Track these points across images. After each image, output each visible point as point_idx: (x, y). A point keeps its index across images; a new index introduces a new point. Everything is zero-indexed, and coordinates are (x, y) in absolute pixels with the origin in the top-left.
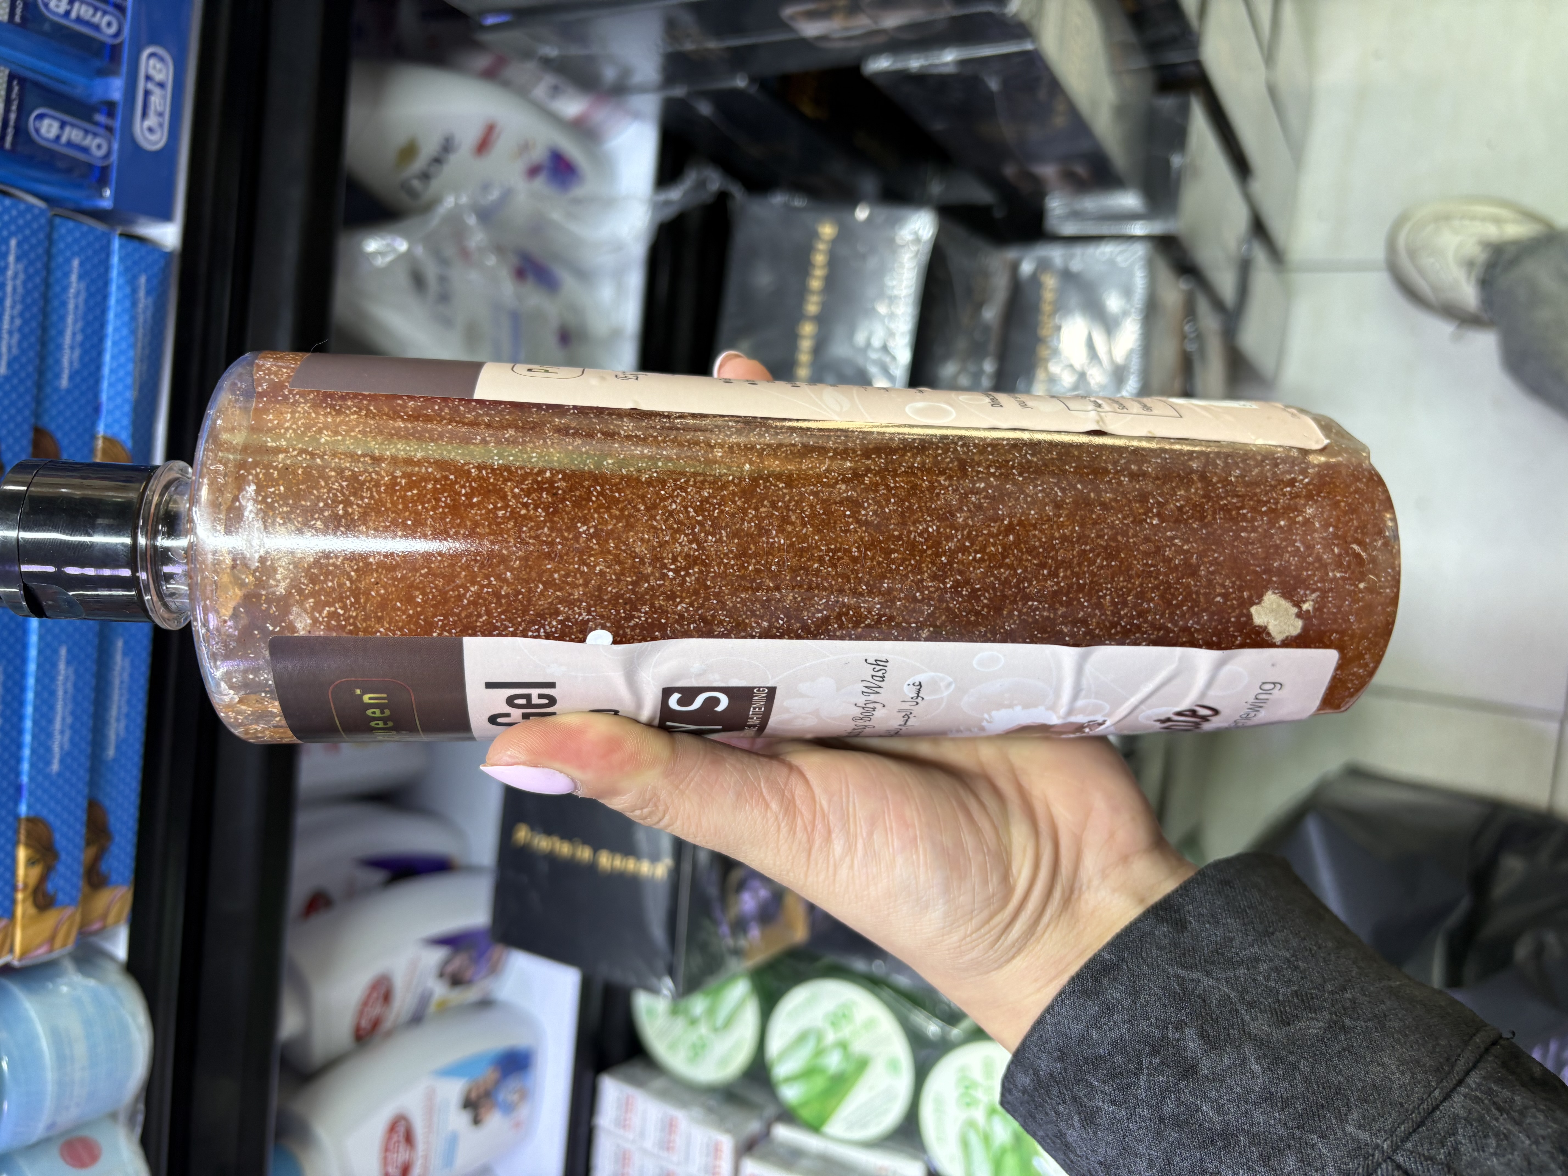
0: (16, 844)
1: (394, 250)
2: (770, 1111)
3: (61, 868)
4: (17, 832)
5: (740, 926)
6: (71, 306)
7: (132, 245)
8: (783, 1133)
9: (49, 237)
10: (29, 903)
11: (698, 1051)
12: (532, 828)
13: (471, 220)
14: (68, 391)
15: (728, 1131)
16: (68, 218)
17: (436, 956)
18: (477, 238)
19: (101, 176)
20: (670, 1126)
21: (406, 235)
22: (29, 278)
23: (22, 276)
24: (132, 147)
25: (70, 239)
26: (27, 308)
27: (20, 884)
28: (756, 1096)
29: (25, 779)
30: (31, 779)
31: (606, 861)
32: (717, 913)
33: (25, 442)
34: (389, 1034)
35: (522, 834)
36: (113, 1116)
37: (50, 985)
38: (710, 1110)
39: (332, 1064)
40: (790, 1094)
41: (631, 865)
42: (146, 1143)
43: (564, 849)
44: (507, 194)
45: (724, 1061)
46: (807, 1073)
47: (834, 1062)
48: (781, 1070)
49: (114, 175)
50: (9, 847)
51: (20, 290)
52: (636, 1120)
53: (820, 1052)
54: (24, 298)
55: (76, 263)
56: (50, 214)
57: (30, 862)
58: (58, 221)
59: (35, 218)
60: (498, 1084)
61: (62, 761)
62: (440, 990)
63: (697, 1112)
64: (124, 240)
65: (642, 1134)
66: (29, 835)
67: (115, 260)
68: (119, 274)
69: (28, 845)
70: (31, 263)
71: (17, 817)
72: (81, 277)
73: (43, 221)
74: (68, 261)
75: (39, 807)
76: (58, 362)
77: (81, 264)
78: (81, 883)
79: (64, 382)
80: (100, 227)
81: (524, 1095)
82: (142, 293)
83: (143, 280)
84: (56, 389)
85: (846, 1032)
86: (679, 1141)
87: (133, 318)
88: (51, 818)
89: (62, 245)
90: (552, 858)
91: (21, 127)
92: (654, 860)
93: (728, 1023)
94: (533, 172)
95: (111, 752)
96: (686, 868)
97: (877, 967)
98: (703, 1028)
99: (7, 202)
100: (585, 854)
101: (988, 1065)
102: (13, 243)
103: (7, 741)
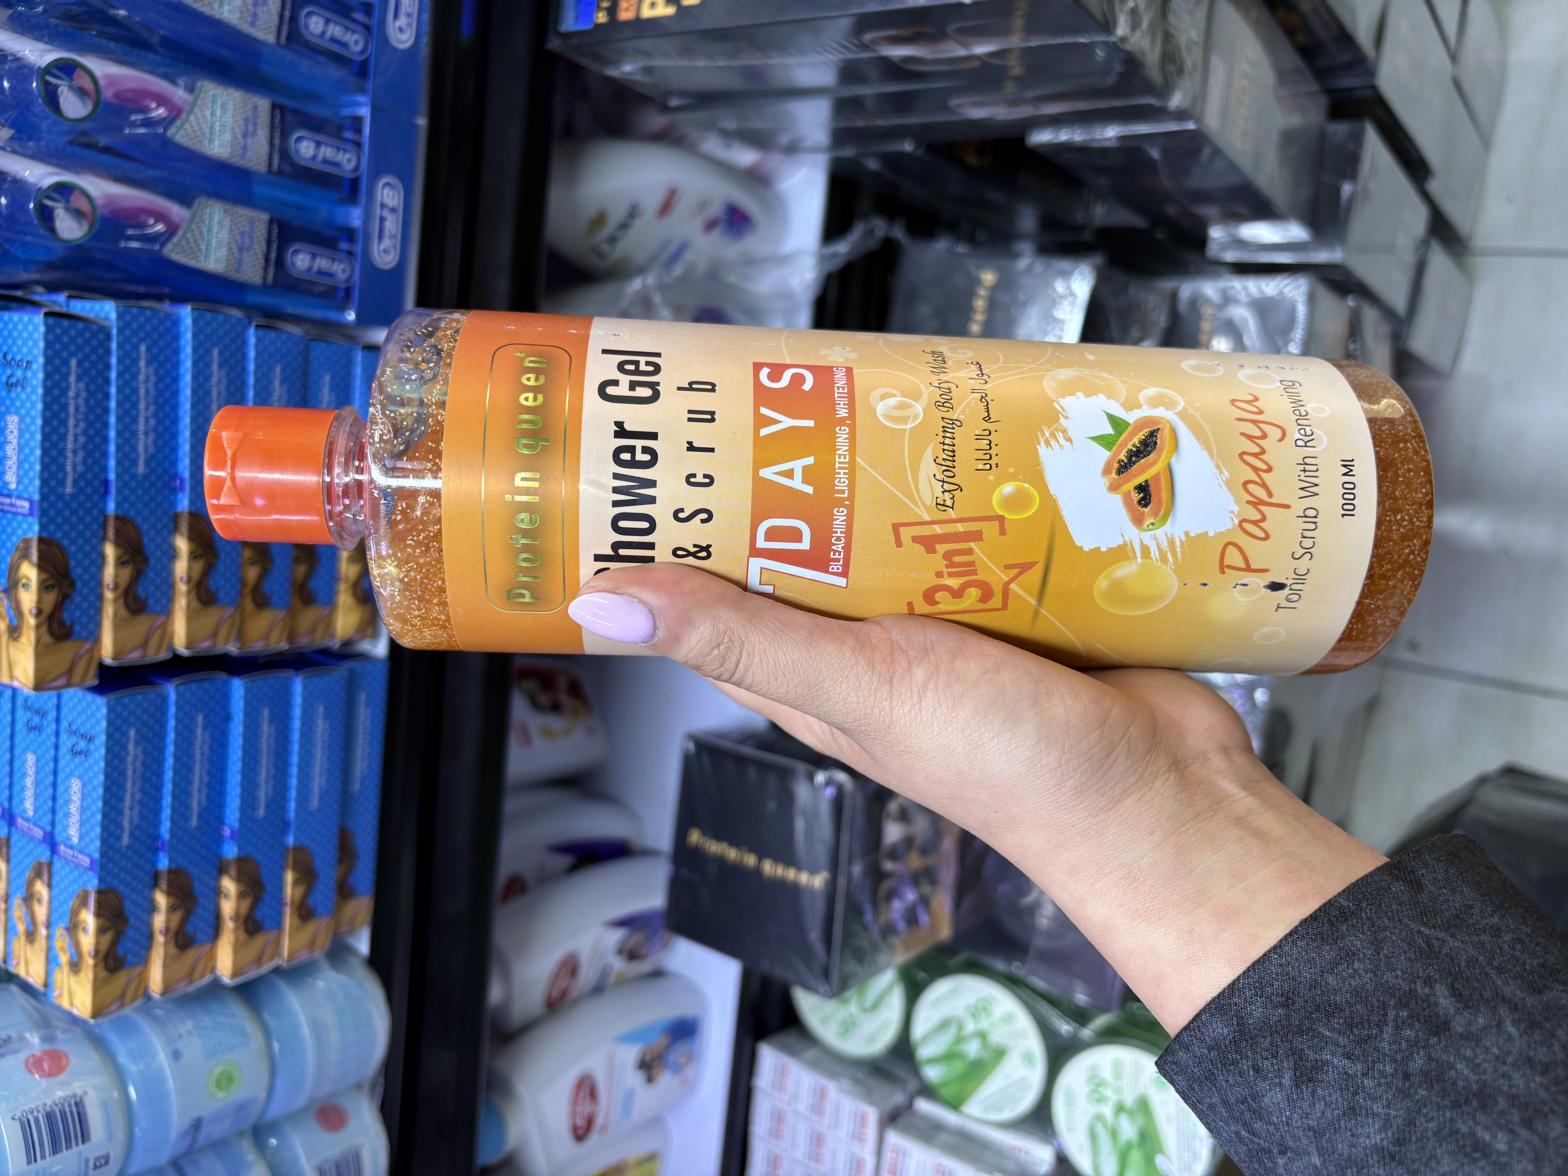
2: (912, 1085)
7: (371, 355)
8: (923, 1106)
9: (306, 359)
11: (848, 1027)
12: (704, 833)
13: (657, 298)
15: (873, 1103)
16: (321, 339)
17: (616, 936)
19: (346, 296)
20: (821, 1094)
24: (370, 268)
25: (322, 358)
27: (288, 900)
28: (900, 1071)
29: (292, 815)
30: (297, 815)
31: (769, 868)
34: (576, 1002)
35: (695, 837)
36: (359, 1086)
37: (311, 981)
38: (857, 1082)
39: (528, 1027)
40: (932, 1074)
41: (791, 874)
42: (385, 1110)
43: (732, 854)
45: (871, 1039)
46: (948, 1057)
47: (973, 1049)
48: (924, 1052)
49: (356, 295)
52: (790, 1085)
53: (960, 1039)
55: (327, 378)
56: (307, 338)
57: (296, 883)
58: (313, 344)
59: (296, 344)
60: (669, 1047)
61: (320, 799)
62: (618, 964)
63: (846, 1084)
64: (365, 353)
65: (796, 1098)
67: (358, 371)
68: (362, 382)
69: (294, 869)
70: (292, 384)
71: (285, 848)
72: (330, 388)
73: (301, 346)
74: (320, 377)
77: (331, 379)
80: (346, 344)
81: (692, 1057)
85: (984, 1024)
86: (829, 1107)
89: (316, 365)
90: (721, 861)
91: (280, 263)
92: (813, 871)
93: (876, 1005)
94: (710, 226)
95: (356, 787)
96: (842, 882)
97: (1016, 968)
98: (853, 1007)
99: (273, 335)
100: (750, 860)
101: (1117, 1067)
102: (278, 369)
103: (279, 786)
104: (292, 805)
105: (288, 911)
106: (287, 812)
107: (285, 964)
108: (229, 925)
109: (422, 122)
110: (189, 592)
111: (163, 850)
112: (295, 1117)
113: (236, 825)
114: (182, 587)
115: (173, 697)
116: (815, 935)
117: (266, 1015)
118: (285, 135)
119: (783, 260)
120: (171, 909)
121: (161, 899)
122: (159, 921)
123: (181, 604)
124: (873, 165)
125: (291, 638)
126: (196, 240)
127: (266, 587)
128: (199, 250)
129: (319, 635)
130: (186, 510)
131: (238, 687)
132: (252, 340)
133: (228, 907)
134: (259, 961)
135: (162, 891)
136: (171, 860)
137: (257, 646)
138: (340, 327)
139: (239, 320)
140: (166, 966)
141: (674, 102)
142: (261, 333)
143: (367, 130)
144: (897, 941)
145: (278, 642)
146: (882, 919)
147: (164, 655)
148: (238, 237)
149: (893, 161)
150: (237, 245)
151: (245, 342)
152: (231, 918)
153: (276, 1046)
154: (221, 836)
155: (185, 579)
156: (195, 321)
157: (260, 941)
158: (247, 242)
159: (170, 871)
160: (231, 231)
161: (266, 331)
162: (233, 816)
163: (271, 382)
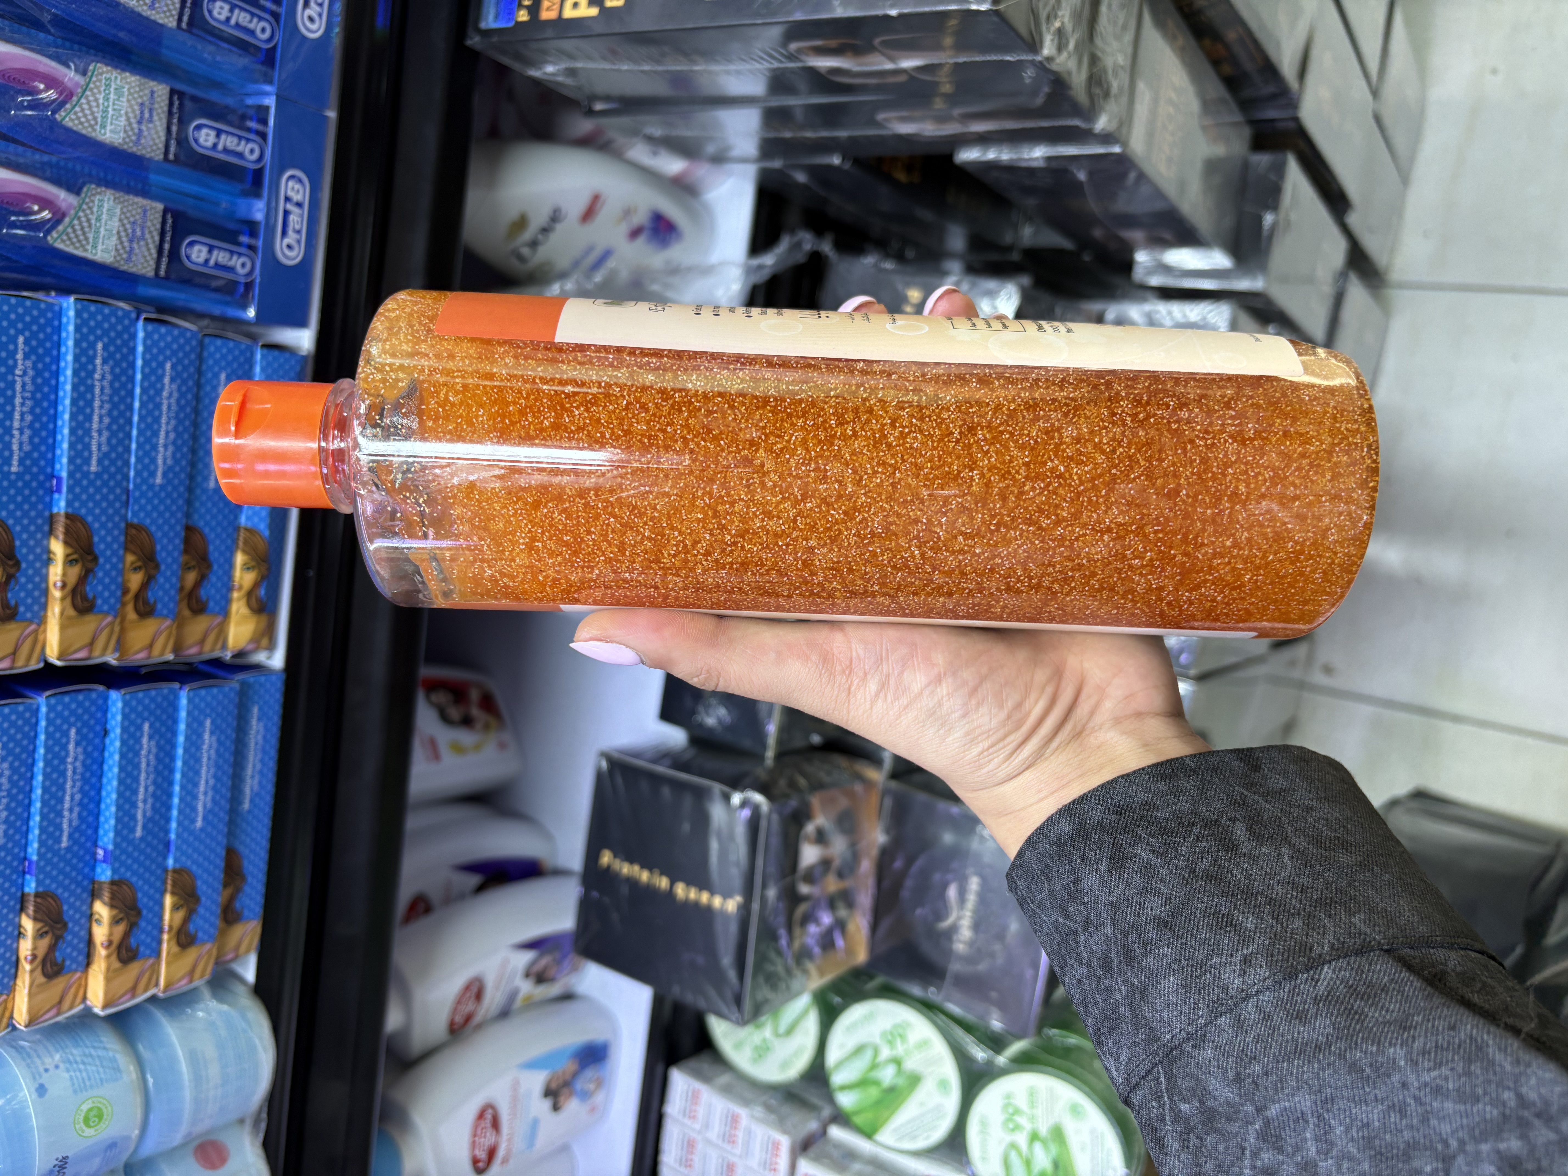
2: (827, 1112)
3: (201, 910)
7: (272, 354)
8: (836, 1132)
9: (200, 356)
11: (761, 1053)
12: (616, 854)
14: (216, 491)
15: (785, 1132)
16: (216, 337)
19: (246, 292)
20: (733, 1121)
22: (182, 395)
23: (176, 395)
24: (272, 263)
25: (217, 356)
26: (180, 422)
28: (815, 1098)
29: (173, 836)
30: (178, 836)
31: (681, 891)
34: (480, 1028)
35: (606, 858)
36: (241, 1121)
37: (189, 1012)
38: (769, 1108)
39: (428, 1054)
40: (846, 1100)
41: (704, 897)
42: (268, 1146)
43: (644, 876)
45: (786, 1065)
46: (862, 1083)
47: (887, 1075)
48: (837, 1079)
49: (257, 291)
51: (174, 407)
52: (701, 1111)
53: (875, 1065)
54: (177, 413)
55: (222, 377)
56: (200, 335)
57: (175, 908)
58: (207, 340)
59: (188, 340)
61: (205, 818)
63: (759, 1111)
64: (265, 350)
65: (707, 1126)
66: (175, 884)
67: (256, 370)
70: (184, 382)
71: (166, 870)
73: (194, 342)
74: (215, 376)
75: (184, 859)
76: (207, 466)
77: (228, 377)
78: (219, 922)
79: (212, 483)
80: (245, 341)
84: (205, 491)
85: (900, 1050)
86: (740, 1135)
89: (211, 362)
90: (632, 883)
91: (174, 255)
92: (726, 895)
93: (790, 1031)
94: (635, 233)
95: (246, 806)
96: (756, 906)
97: (932, 994)
98: (767, 1032)
99: (163, 330)
100: (663, 883)
101: (1032, 1093)
102: (168, 366)
103: (158, 805)
104: (174, 825)
106: (167, 832)
109: (332, 114)
110: (63, 599)
111: (29, 873)
112: (171, 1154)
113: (110, 846)
114: (57, 594)
115: (44, 709)
116: (727, 961)
117: (140, 1047)
118: (183, 122)
119: (707, 271)
120: (39, 935)
121: (28, 924)
122: (26, 947)
123: (55, 611)
124: (801, 177)
125: (176, 650)
126: (82, 228)
128: (87, 239)
129: (207, 647)
130: (62, 512)
131: (117, 700)
132: (141, 335)
133: (100, 933)
134: (133, 991)
135: (28, 916)
136: (39, 883)
137: (138, 657)
138: (240, 323)
139: (127, 314)
140: (31, 995)
141: (599, 106)
142: (150, 327)
143: (271, 122)
144: (810, 966)
145: (162, 653)
146: (797, 944)
147: (35, 665)
148: (128, 226)
149: (820, 174)
150: (127, 235)
151: (133, 336)
153: (150, 1081)
154: (94, 856)
155: (59, 584)
156: (78, 314)
157: (135, 968)
158: (139, 233)
159: (37, 895)
160: (120, 220)
161: (156, 325)
162: (107, 837)
163: (160, 378)
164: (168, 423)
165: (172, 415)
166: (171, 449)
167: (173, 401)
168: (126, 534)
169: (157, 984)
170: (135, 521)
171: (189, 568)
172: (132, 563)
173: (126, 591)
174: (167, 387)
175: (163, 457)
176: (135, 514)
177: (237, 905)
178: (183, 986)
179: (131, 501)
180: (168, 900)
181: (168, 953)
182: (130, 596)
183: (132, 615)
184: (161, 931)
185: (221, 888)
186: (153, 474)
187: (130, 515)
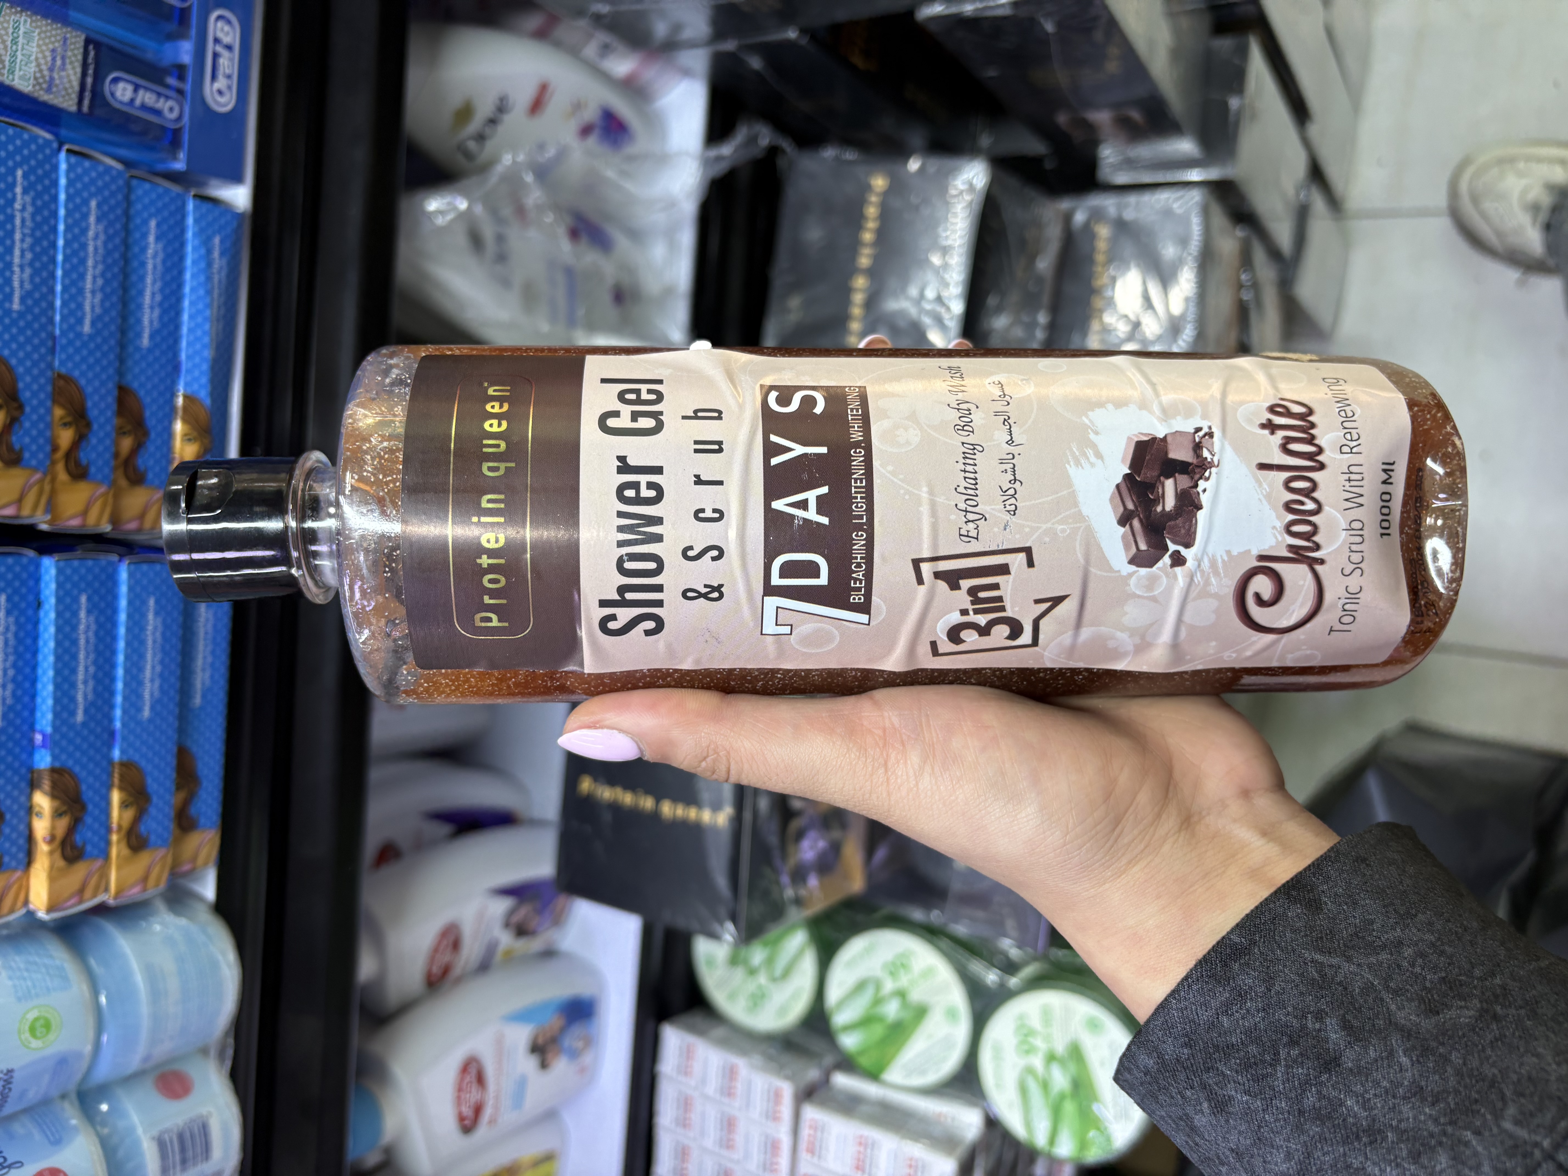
0: (109, 788)
1: (455, 208)
2: (830, 1059)
3: (153, 811)
4: (111, 775)
5: (799, 876)
6: (150, 266)
7: (205, 207)
8: (841, 1080)
9: (127, 198)
10: (123, 845)
11: (757, 1000)
12: (596, 779)
13: (529, 178)
14: (150, 350)
15: (788, 1078)
16: (144, 180)
18: (534, 196)
19: (174, 138)
20: (730, 1073)
21: (466, 195)
22: (109, 238)
23: (102, 237)
24: (202, 110)
25: (146, 201)
26: (108, 268)
28: (816, 1044)
29: (118, 725)
30: (124, 725)
31: (668, 810)
32: (777, 862)
33: (110, 399)
34: (458, 980)
35: (586, 786)
36: (204, 1049)
37: (144, 924)
38: (770, 1058)
39: (405, 1008)
40: (849, 1042)
41: (692, 813)
42: (236, 1077)
43: (627, 798)
44: (562, 153)
45: (782, 1011)
46: (866, 1021)
47: (892, 1010)
48: (840, 1019)
49: (186, 138)
50: (104, 791)
51: (101, 251)
52: (697, 1067)
53: (878, 1001)
54: (105, 257)
55: (153, 223)
56: (127, 175)
57: (124, 805)
58: (134, 182)
59: (113, 179)
61: (152, 708)
63: (757, 1059)
64: (198, 202)
65: (704, 1081)
66: (122, 778)
67: (190, 221)
68: (194, 235)
69: (121, 789)
70: (111, 224)
71: (111, 762)
72: (158, 238)
73: (121, 182)
74: (146, 222)
75: (131, 752)
76: (139, 321)
77: (158, 225)
78: (172, 826)
79: (145, 341)
80: (175, 189)
82: (216, 254)
83: (217, 240)
84: (138, 349)
85: (904, 981)
86: (740, 1087)
87: (209, 279)
88: (143, 763)
89: (139, 206)
90: (616, 809)
91: (98, 90)
92: (716, 808)
93: (788, 972)
94: (586, 131)
95: (197, 701)
96: (749, 817)
97: (935, 916)
98: (762, 980)
99: (87, 164)
100: (647, 803)
101: (1047, 1013)
102: (93, 204)
103: (100, 688)
104: (118, 713)
105: (114, 838)
106: (111, 720)
107: (111, 902)
108: (43, 848)
112: (128, 1082)
113: (49, 730)
116: (720, 877)
117: (92, 961)
119: (662, 160)
125: (115, 520)
127: (84, 456)
131: (49, 566)
132: (63, 167)
133: (41, 827)
139: (46, 142)
142: (73, 159)
148: (48, 54)
149: (775, 55)
150: (47, 63)
151: (55, 167)
152: (44, 839)
154: (31, 741)
157: (81, 870)
158: (59, 62)
160: (39, 46)
161: (79, 159)
162: (45, 719)
163: (85, 216)
164: (95, 267)
165: (99, 258)
166: (99, 296)
167: (99, 243)
168: (54, 385)
169: (107, 889)
170: (63, 371)
171: (124, 433)
172: (61, 418)
173: (55, 448)
174: (93, 227)
175: (90, 303)
176: (62, 363)
177: (193, 811)
178: (134, 893)
179: (58, 348)
180: (116, 797)
181: (118, 856)
182: (60, 454)
183: (62, 476)
184: (109, 830)
185: (173, 788)
186: (80, 321)
187: (57, 363)
